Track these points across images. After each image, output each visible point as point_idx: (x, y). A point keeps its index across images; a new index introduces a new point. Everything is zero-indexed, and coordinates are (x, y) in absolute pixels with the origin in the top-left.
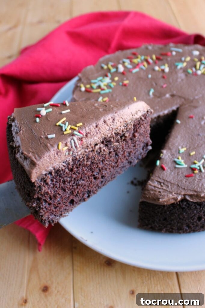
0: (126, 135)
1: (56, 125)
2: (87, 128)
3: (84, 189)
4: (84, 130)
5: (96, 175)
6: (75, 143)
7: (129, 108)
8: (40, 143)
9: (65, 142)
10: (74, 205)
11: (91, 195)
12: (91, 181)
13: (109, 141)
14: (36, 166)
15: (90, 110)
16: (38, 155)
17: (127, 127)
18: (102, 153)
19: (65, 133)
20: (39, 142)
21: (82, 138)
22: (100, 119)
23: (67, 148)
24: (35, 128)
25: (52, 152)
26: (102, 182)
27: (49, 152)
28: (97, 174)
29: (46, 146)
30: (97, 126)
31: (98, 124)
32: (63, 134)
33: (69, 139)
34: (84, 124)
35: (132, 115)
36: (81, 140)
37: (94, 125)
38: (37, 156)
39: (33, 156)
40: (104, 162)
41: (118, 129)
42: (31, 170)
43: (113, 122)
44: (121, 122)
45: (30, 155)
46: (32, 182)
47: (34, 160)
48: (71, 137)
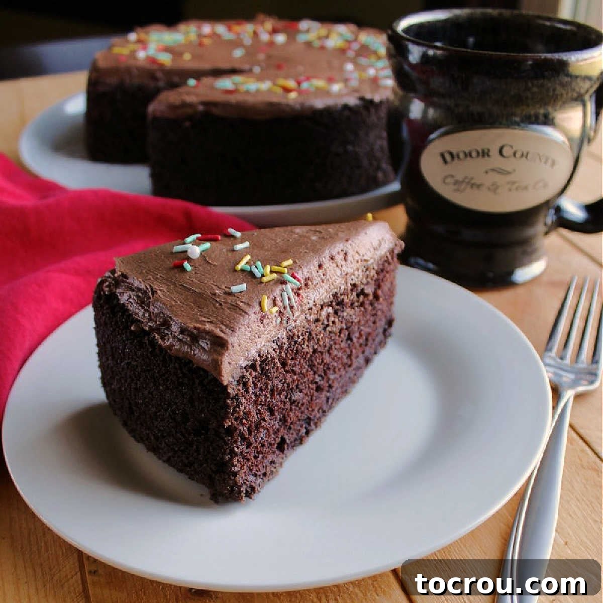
0: (366, 291)
1: (235, 271)
2: (305, 270)
3: (302, 413)
4: (300, 272)
5: (319, 383)
6: (289, 299)
7: (366, 233)
8: (217, 305)
9: (272, 297)
10: (285, 452)
11: (312, 430)
12: (312, 393)
13: (341, 303)
14: (227, 348)
15: (291, 240)
16: (227, 326)
17: (368, 272)
18: (330, 330)
19: (265, 279)
20: (214, 302)
21: (299, 289)
22: (323, 253)
23: (276, 309)
24: (191, 282)
25: (253, 316)
26: (328, 398)
27: (247, 316)
28: (320, 380)
29: (236, 308)
30: (320, 266)
31: (323, 261)
32: (262, 283)
33: (277, 292)
34: (295, 262)
35: (375, 249)
36: (299, 295)
37: (316, 264)
38: (224, 327)
39: (216, 327)
40: (331, 352)
41: (354, 275)
42: (220, 358)
43: (345, 259)
44: (357, 262)
45: (208, 327)
46: (223, 385)
47: (222, 335)
48: (280, 287)
